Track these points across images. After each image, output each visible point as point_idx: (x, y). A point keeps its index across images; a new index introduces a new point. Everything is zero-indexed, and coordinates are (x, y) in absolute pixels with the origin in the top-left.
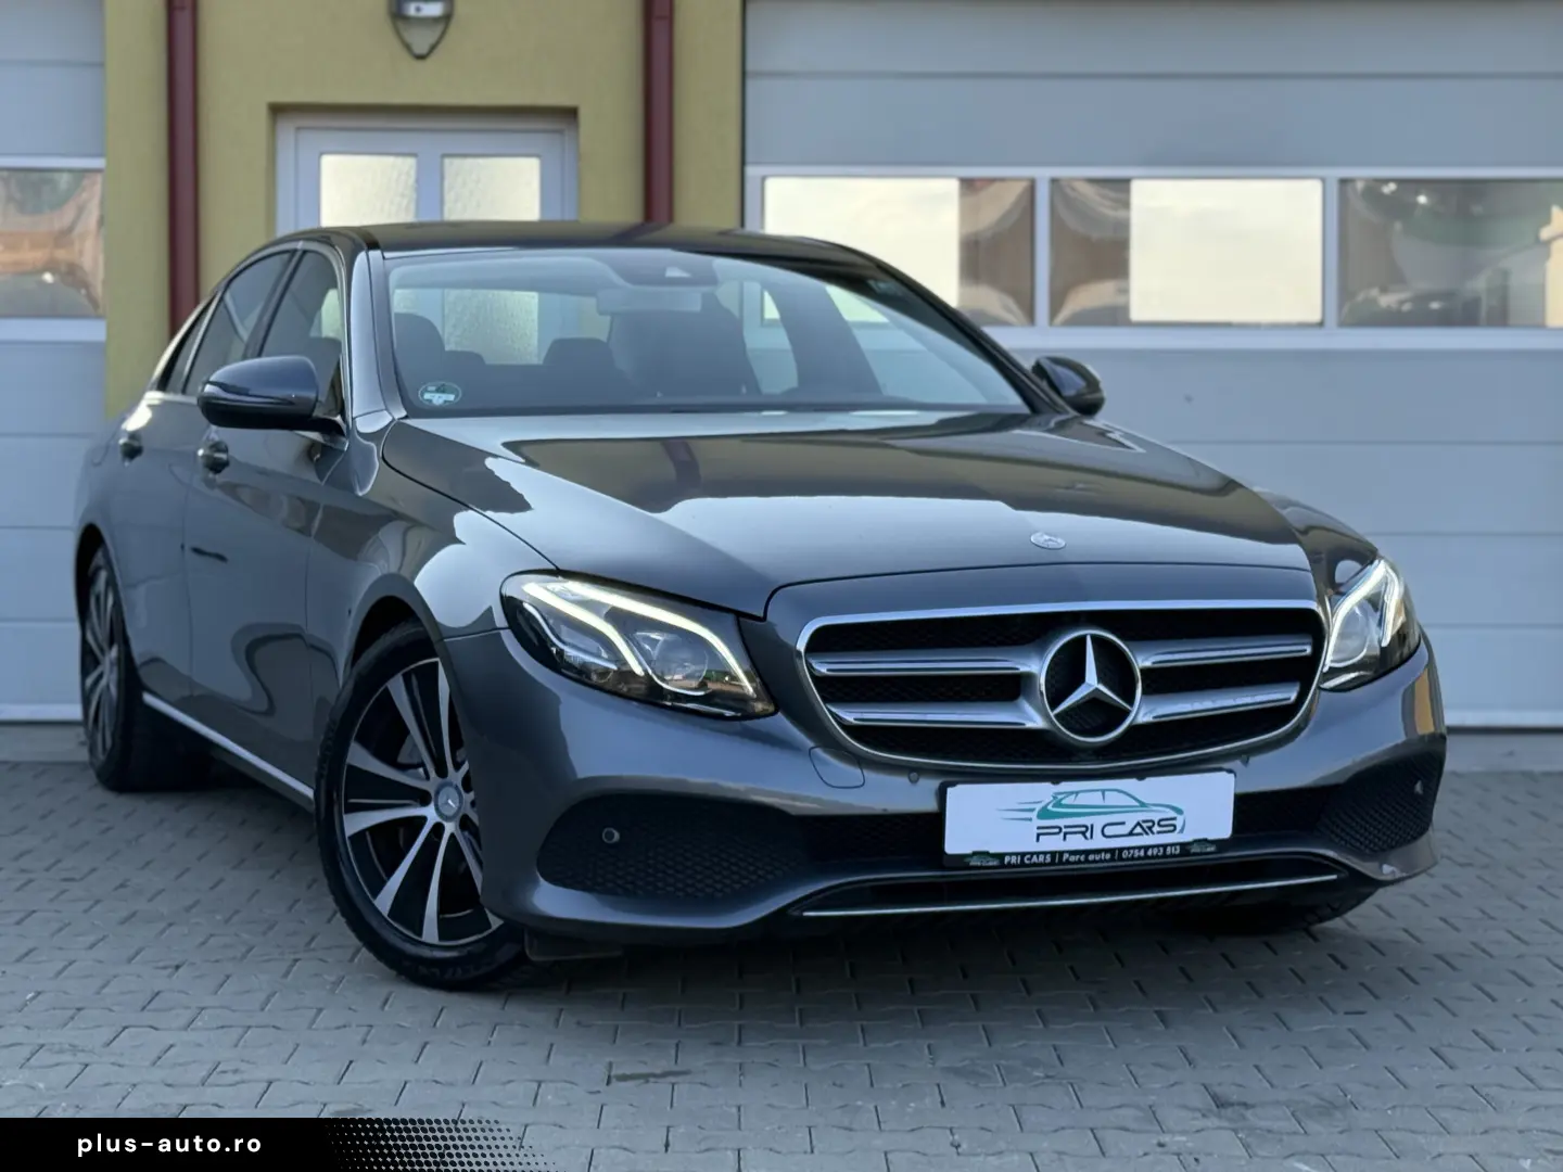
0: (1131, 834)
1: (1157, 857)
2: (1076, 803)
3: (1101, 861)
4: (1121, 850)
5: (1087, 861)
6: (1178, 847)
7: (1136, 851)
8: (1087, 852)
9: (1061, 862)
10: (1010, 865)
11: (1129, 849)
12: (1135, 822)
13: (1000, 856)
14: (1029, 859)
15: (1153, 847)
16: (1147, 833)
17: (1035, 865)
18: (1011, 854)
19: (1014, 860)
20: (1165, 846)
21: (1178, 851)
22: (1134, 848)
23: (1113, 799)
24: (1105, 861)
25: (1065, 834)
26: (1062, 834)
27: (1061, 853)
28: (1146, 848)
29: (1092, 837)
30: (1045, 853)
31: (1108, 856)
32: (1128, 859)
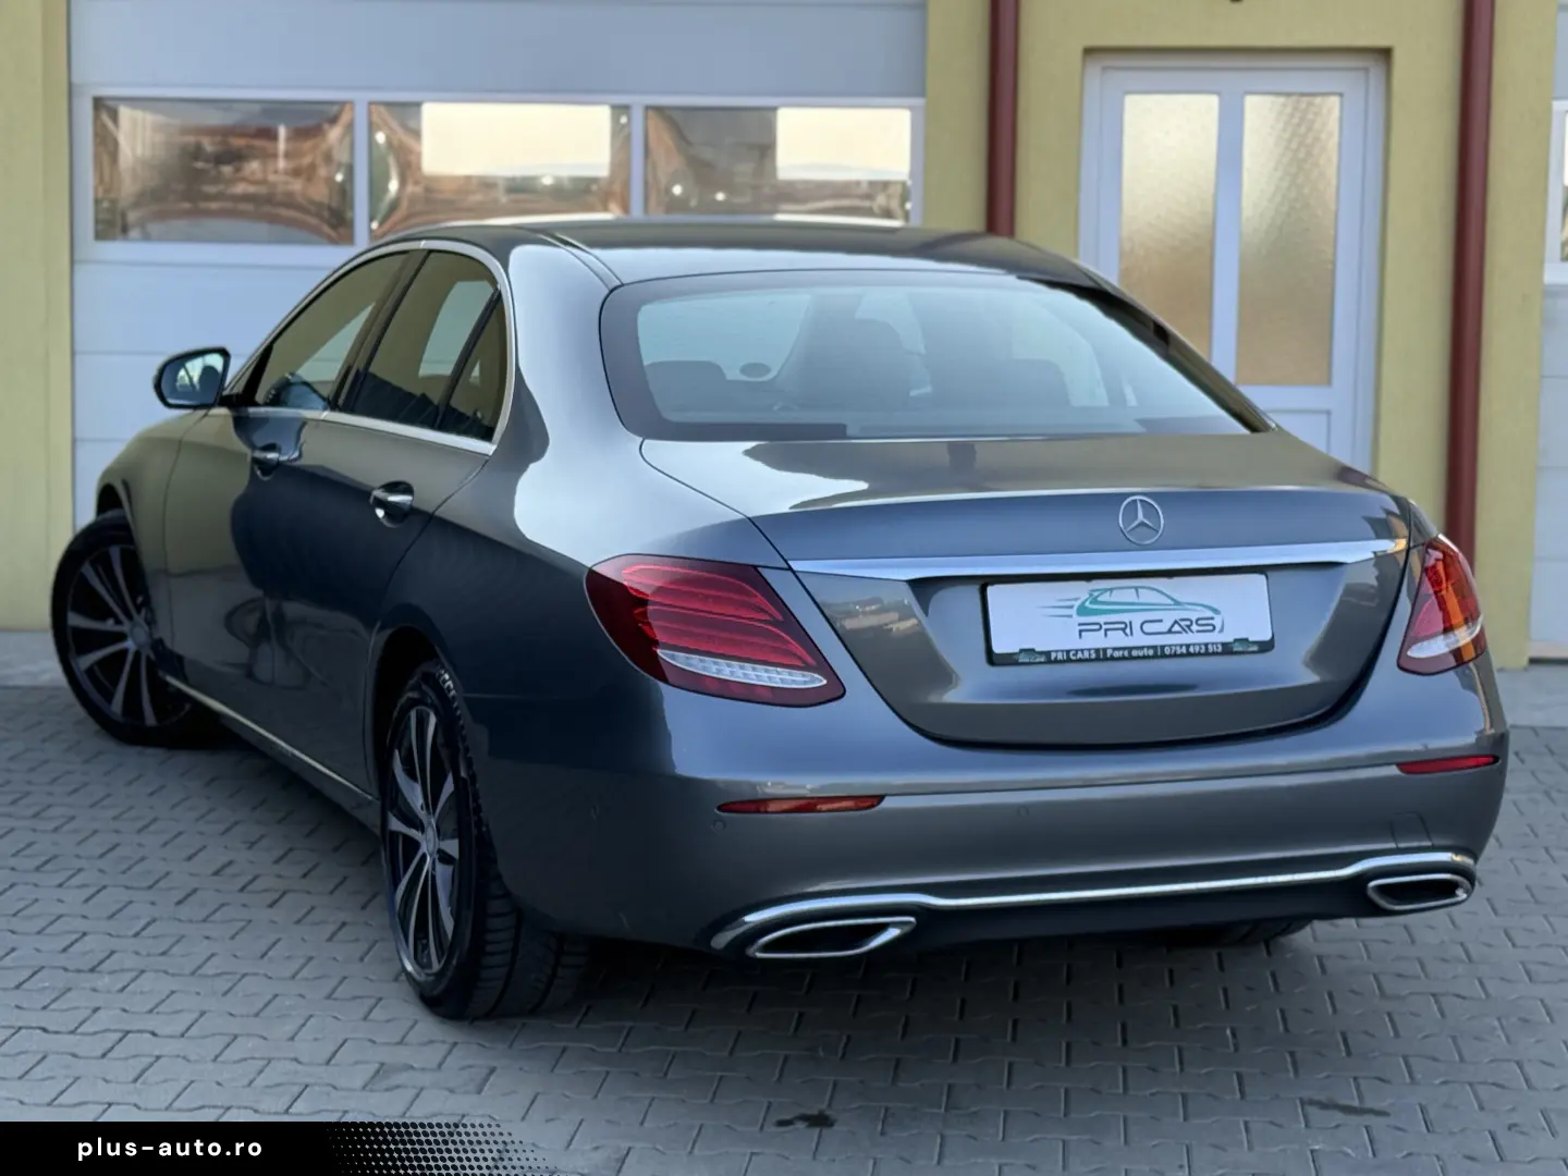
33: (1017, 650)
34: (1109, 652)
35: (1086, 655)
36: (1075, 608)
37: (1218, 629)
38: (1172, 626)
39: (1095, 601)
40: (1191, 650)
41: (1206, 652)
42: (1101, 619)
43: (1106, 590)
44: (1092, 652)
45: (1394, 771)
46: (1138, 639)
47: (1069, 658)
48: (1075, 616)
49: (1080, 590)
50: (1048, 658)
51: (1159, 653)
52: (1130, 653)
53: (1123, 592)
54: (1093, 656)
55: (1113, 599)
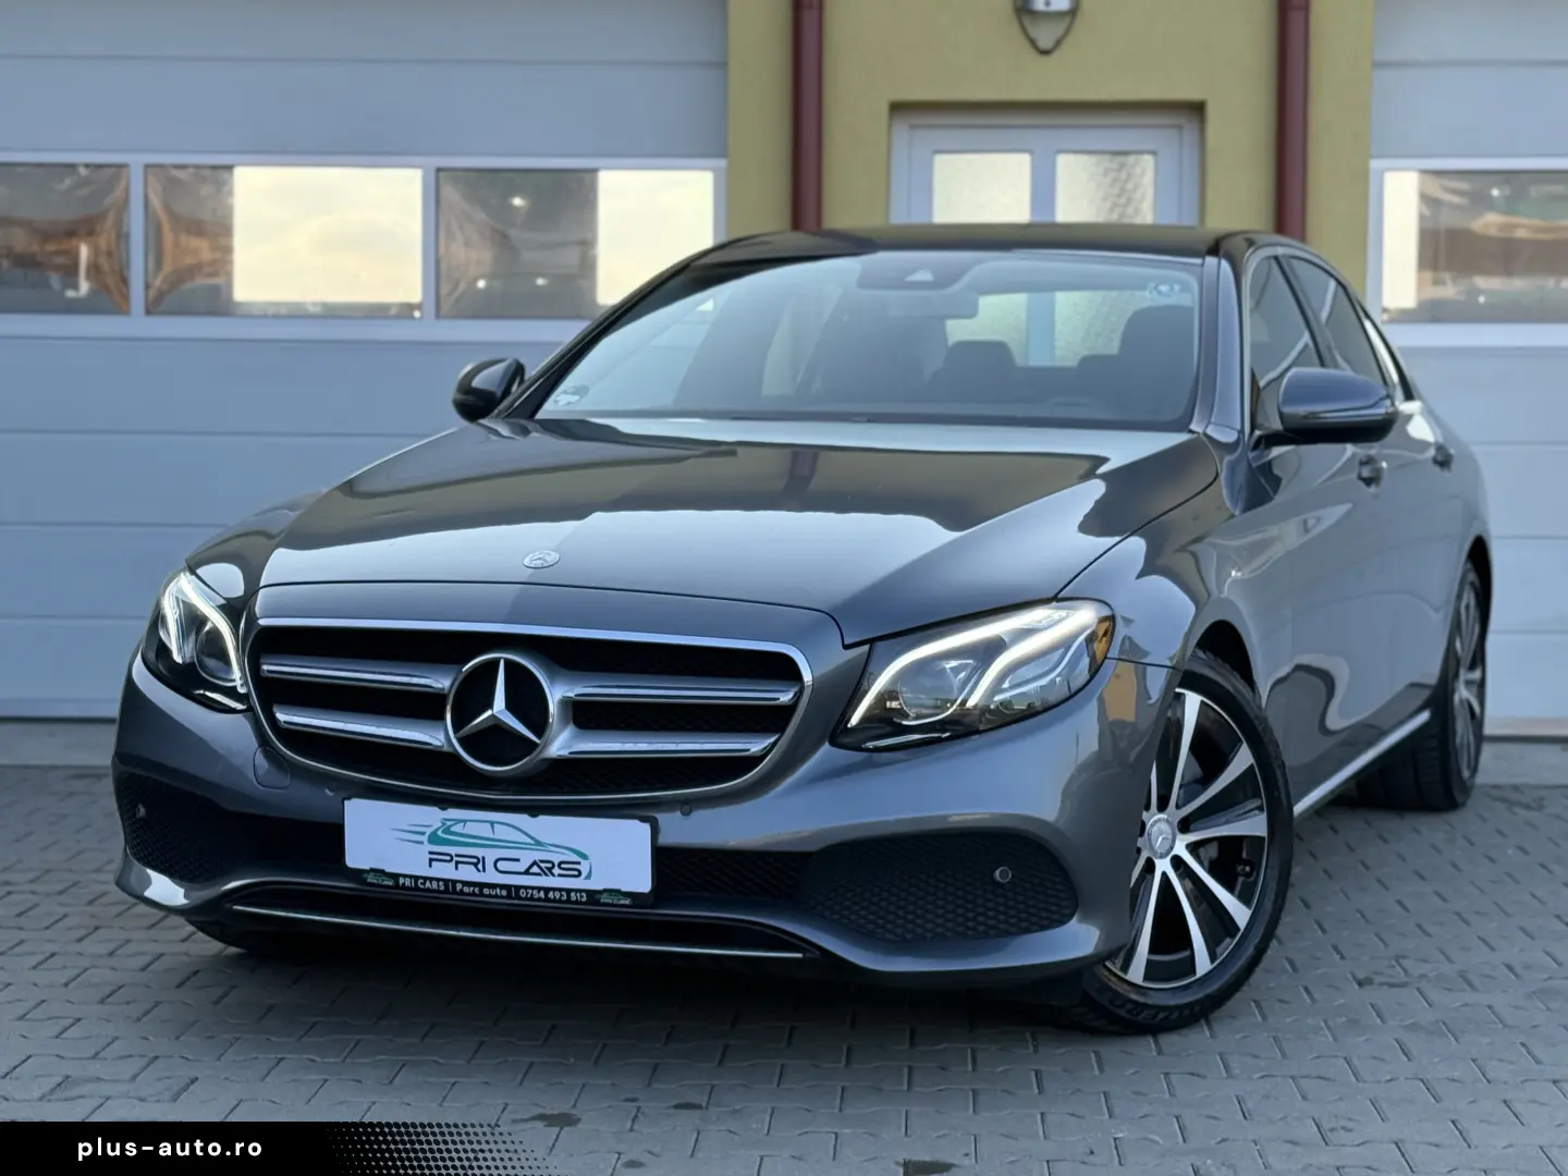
0: (527, 872)
1: (560, 901)
2: (463, 832)
3: (496, 896)
4: (518, 888)
5: (481, 894)
6: (584, 894)
7: (535, 892)
8: (482, 885)
9: (455, 892)
10: (404, 887)
11: (526, 888)
12: (531, 862)
13: (395, 876)
14: (424, 884)
15: (554, 889)
16: (546, 875)
17: (428, 890)
18: (405, 876)
19: (408, 882)
20: (569, 891)
21: (584, 899)
22: (533, 888)
23: (502, 833)
24: (502, 897)
25: (457, 863)
26: (454, 862)
27: (455, 882)
28: (547, 890)
29: (484, 870)
30: (438, 880)
31: (504, 893)
32: (526, 899)
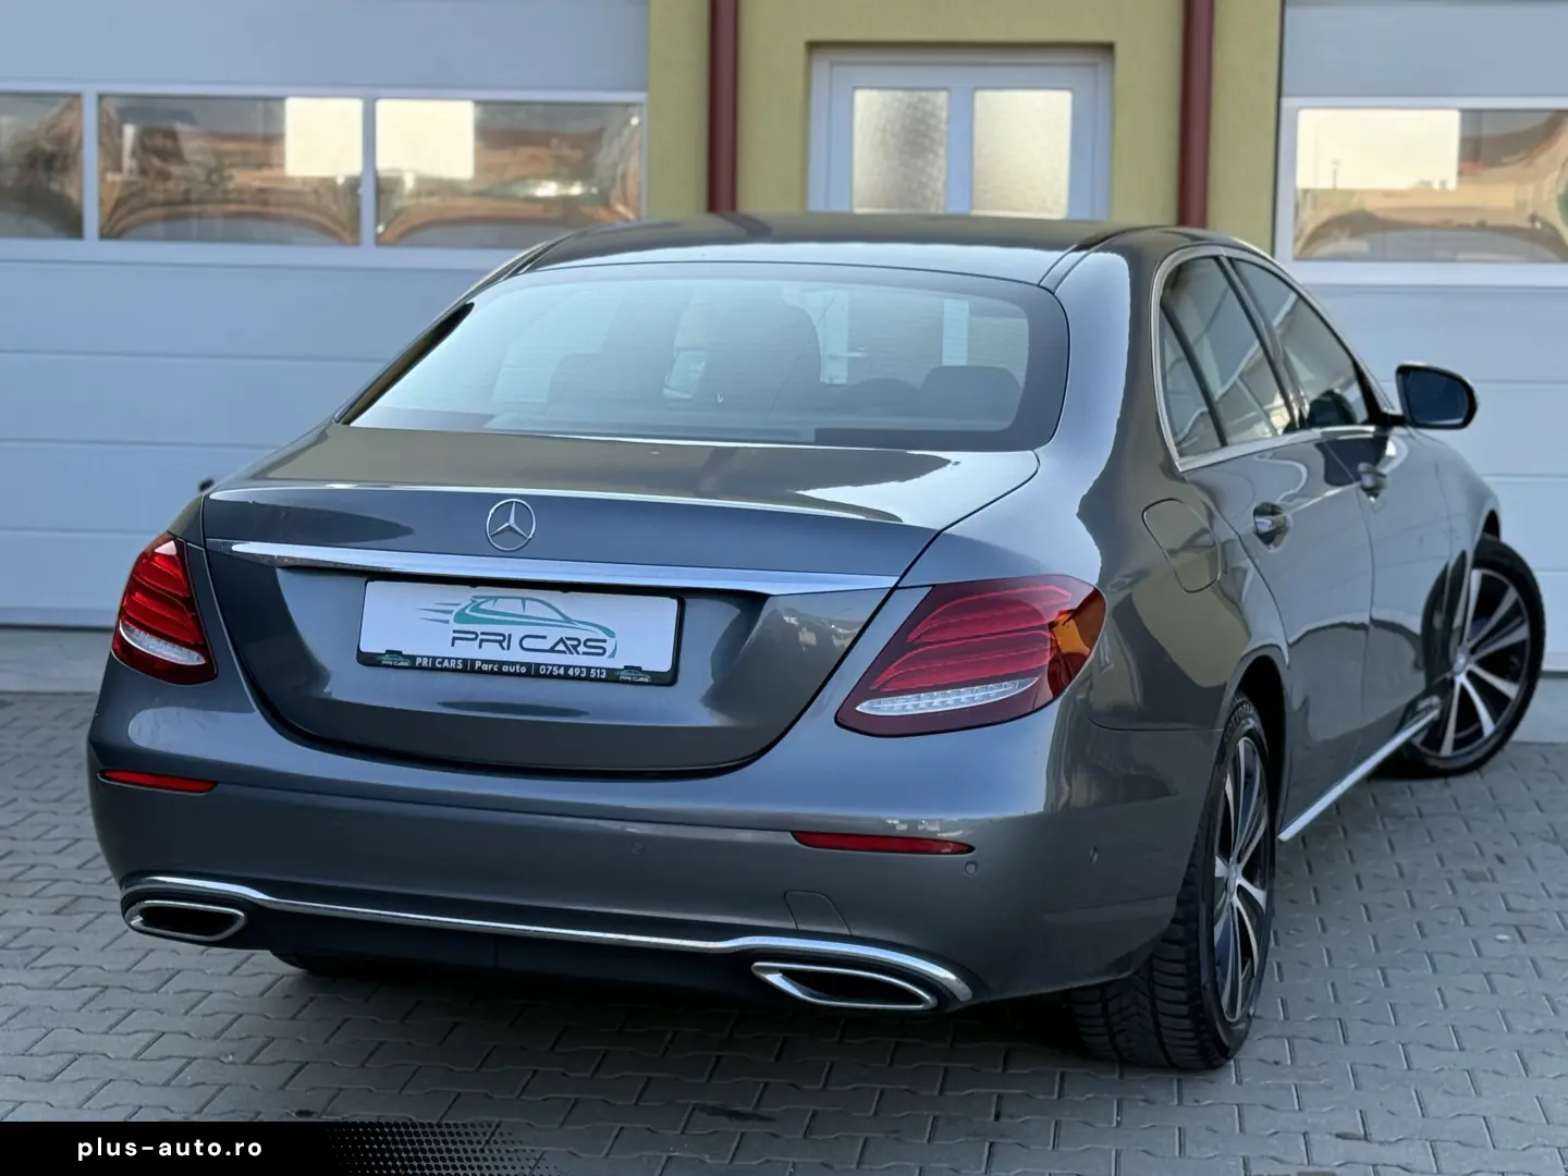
33: (384, 652)
34: (478, 664)
35: (453, 665)
36: (454, 613)
37: (607, 654)
38: (557, 644)
39: (476, 609)
40: (571, 672)
41: (587, 677)
42: (478, 628)
43: (491, 598)
44: (459, 662)
45: (789, 839)
46: (515, 654)
47: (435, 666)
48: (452, 621)
49: (464, 596)
50: (412, 664)
51: (533, 672)
52: (500, 668)
53: (509, 602)
54: (460, 667)
55: (497, 608)
